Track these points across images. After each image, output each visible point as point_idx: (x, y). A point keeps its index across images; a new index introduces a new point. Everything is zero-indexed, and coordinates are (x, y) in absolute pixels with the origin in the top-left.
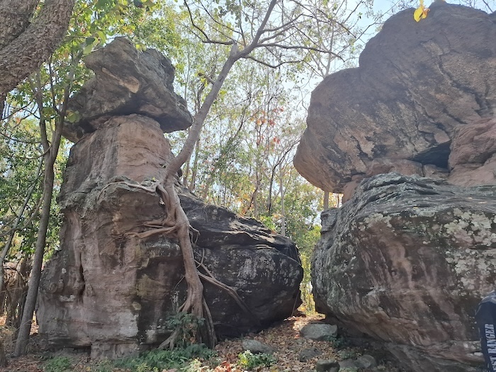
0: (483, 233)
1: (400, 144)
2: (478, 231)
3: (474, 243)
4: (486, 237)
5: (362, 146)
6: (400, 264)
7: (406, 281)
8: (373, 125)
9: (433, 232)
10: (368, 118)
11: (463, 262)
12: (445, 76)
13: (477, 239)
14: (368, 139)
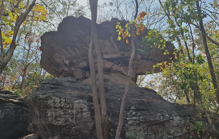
0: (57, 104)
1: (79, 62)
2: (56, 103)
3: (54, 107)
4: (58, 105)
5: (64, 61)
6: (37, 113)
7: (38, 119)
8: (67, 54)
9: (44, 103)
10: (65, 51)
11: (50, 113)
12: (87, 42)
13: (55, 105)
14: (67, 59)
